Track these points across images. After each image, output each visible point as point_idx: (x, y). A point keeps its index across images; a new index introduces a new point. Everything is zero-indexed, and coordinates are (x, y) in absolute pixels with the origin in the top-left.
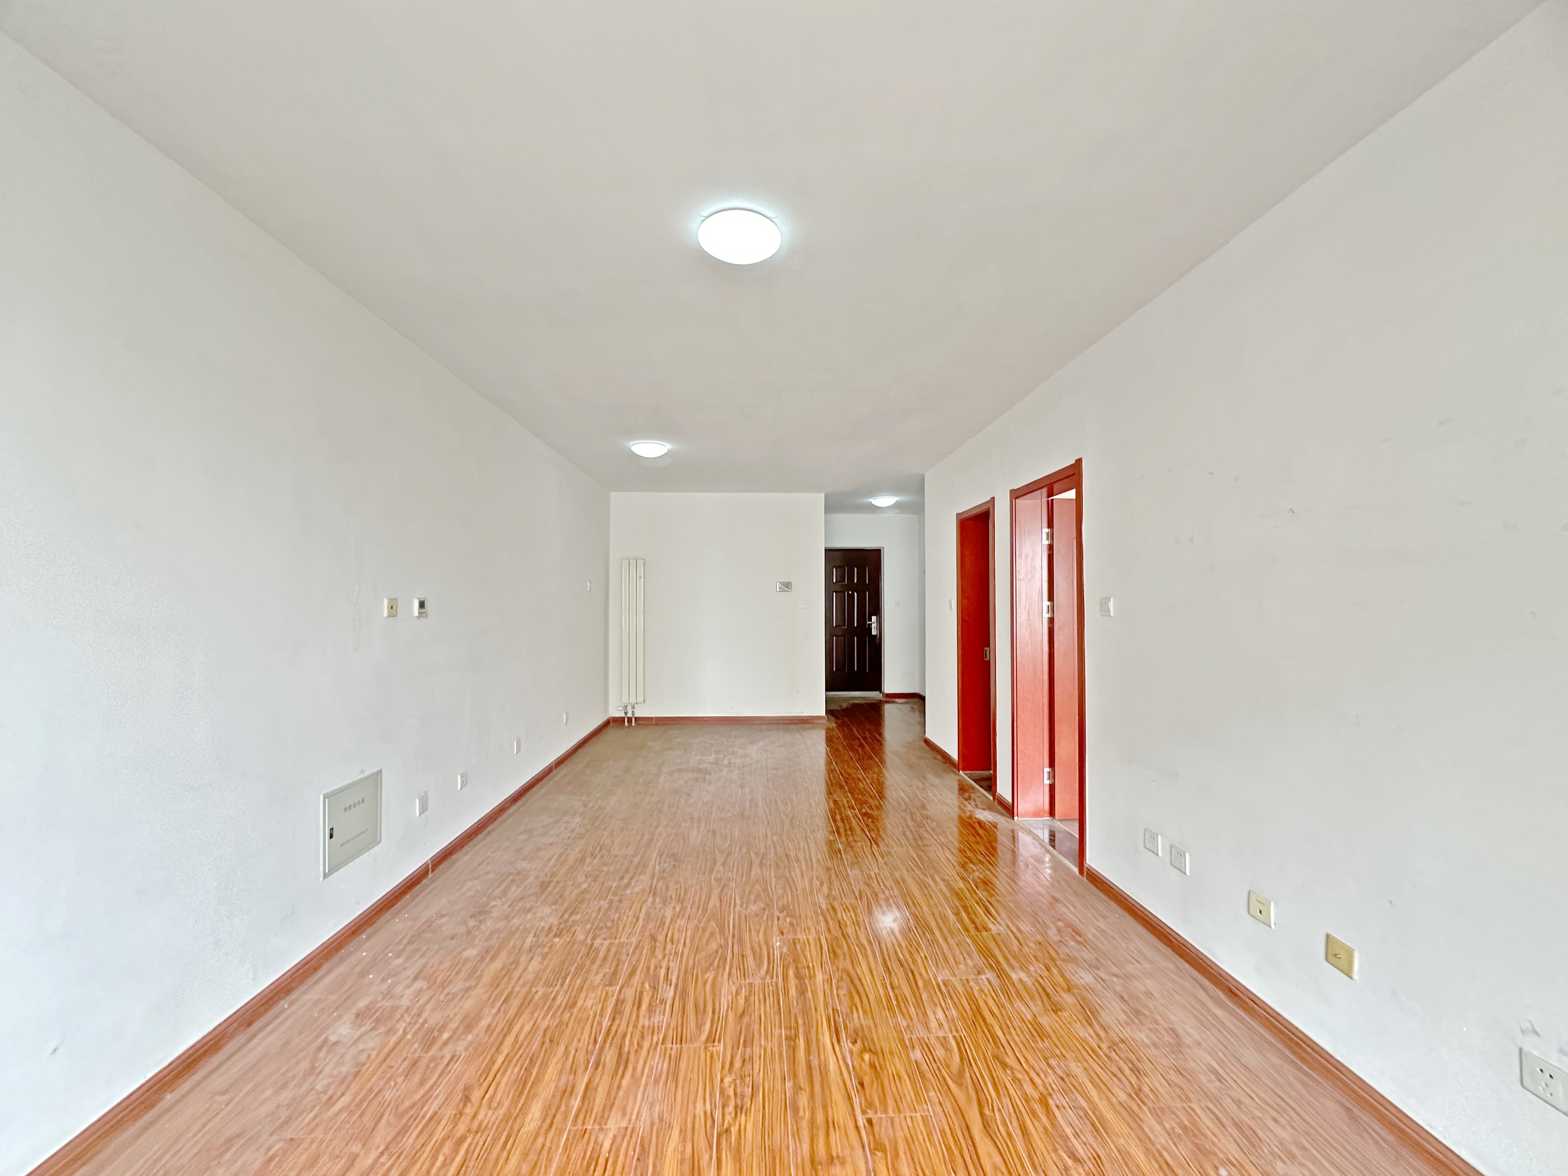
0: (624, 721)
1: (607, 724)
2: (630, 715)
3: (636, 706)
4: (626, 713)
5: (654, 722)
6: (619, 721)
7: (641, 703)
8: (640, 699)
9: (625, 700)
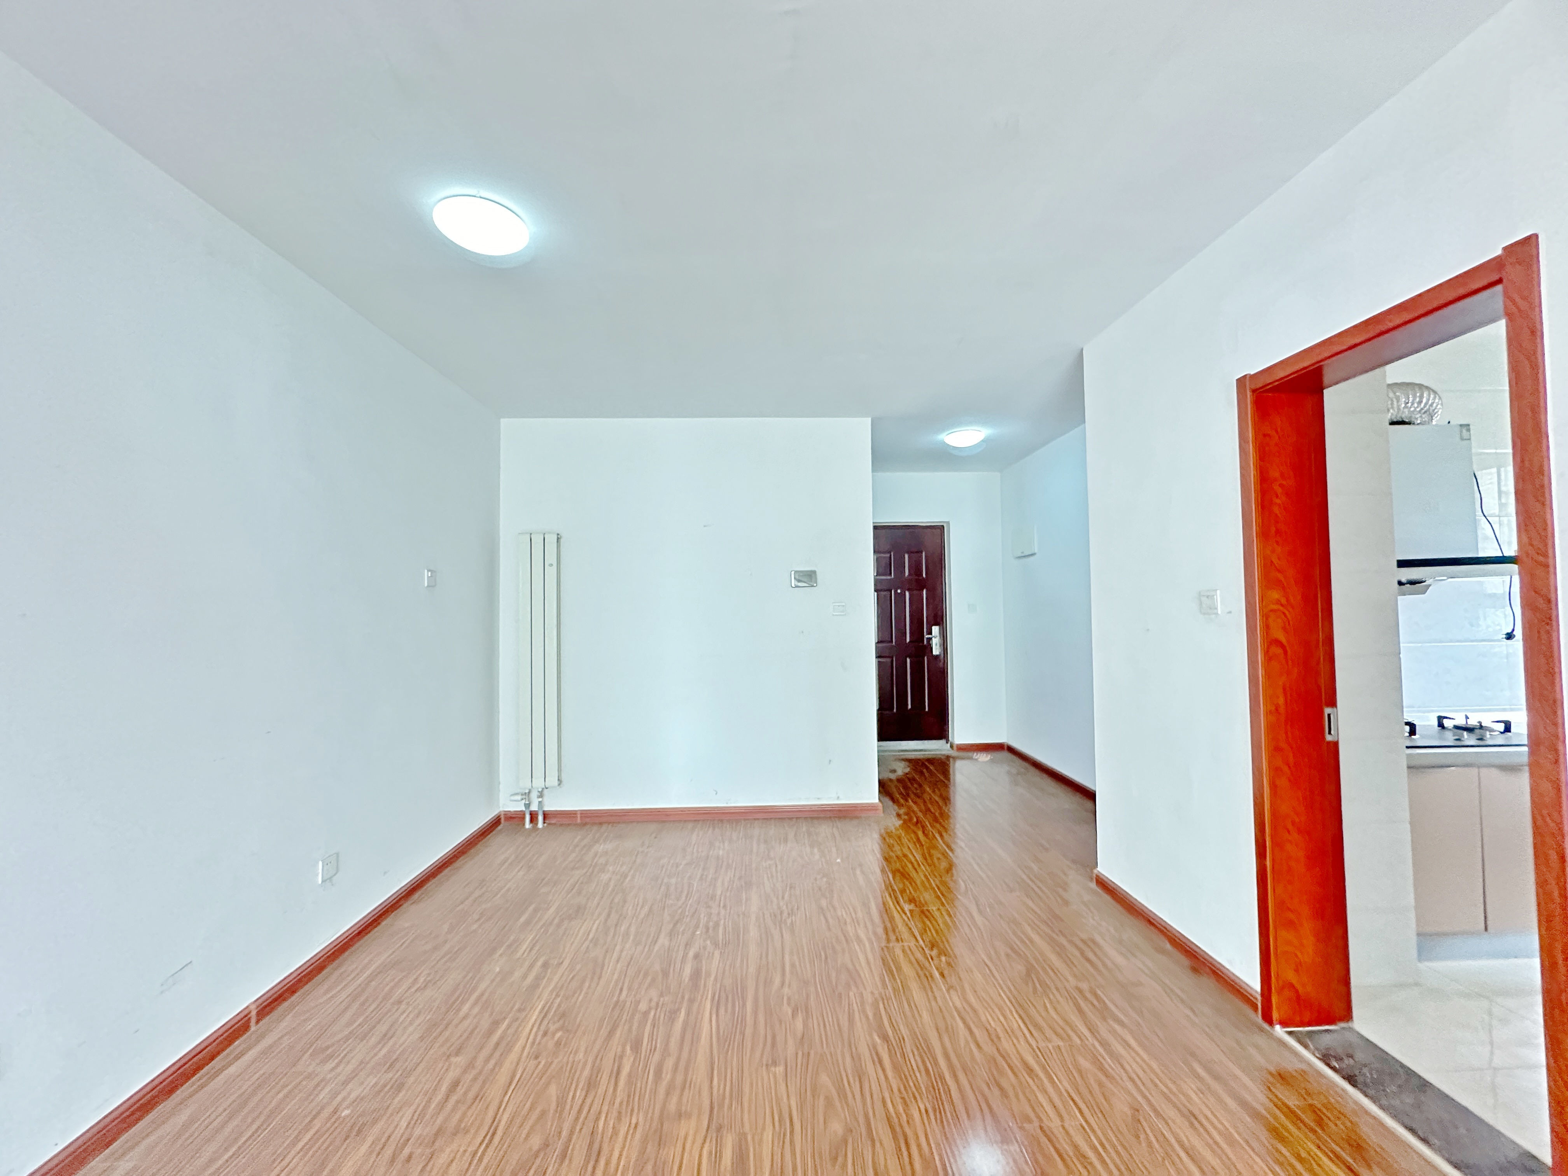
0: (524, 818)
1: (496, 822)
2: (534, 807)
3: (546, 791)
4: (527, 806)
5: (579, 821)
6: (515, 818)
7: (553, 787)
8: (552, 780)
9: (526, 784)
